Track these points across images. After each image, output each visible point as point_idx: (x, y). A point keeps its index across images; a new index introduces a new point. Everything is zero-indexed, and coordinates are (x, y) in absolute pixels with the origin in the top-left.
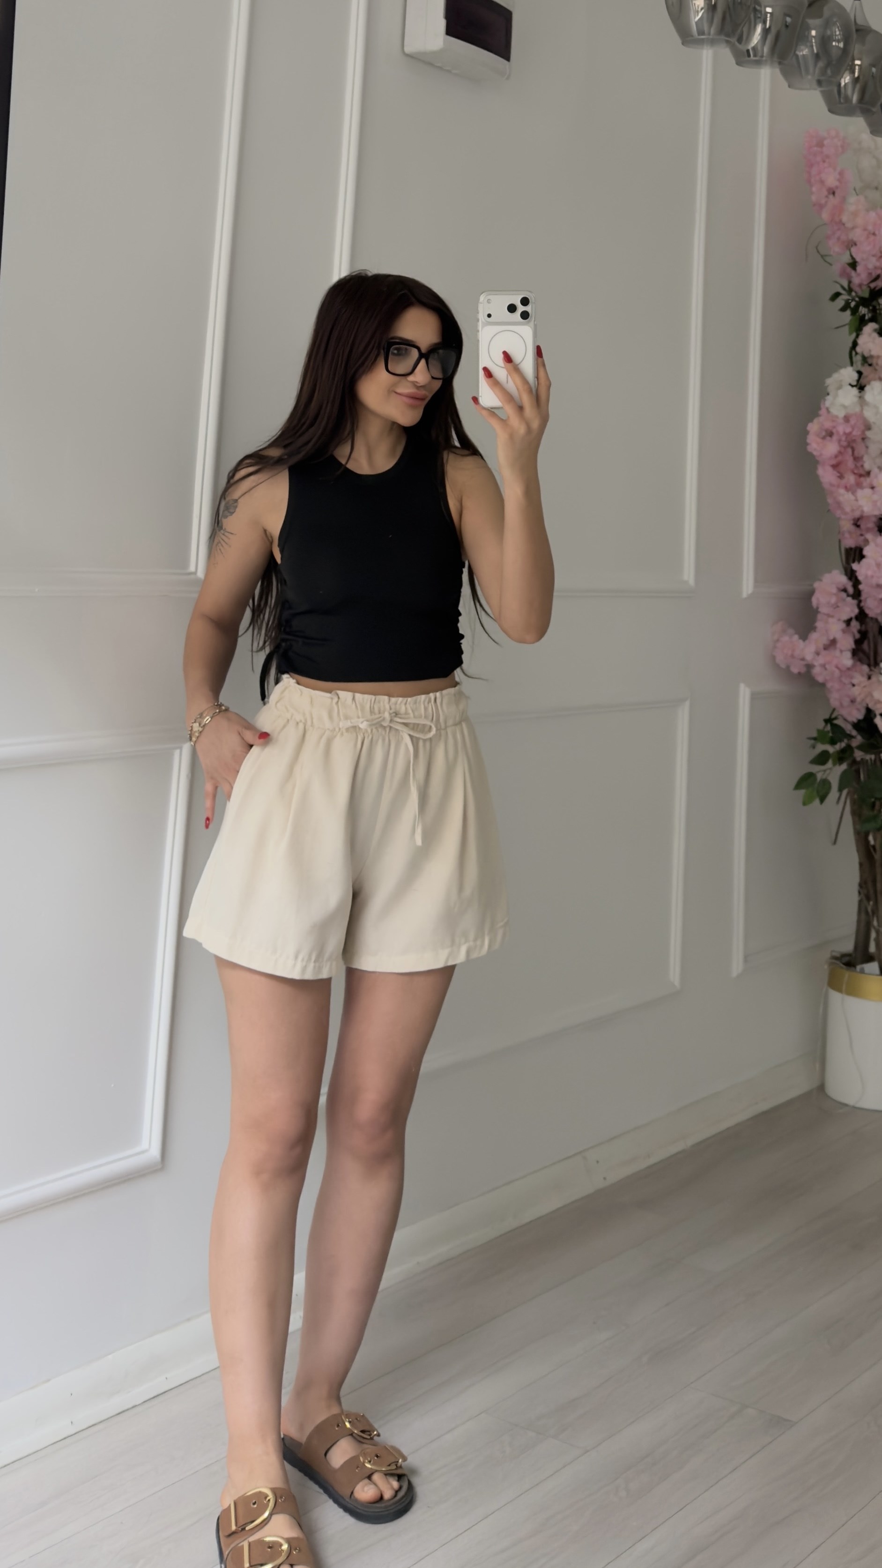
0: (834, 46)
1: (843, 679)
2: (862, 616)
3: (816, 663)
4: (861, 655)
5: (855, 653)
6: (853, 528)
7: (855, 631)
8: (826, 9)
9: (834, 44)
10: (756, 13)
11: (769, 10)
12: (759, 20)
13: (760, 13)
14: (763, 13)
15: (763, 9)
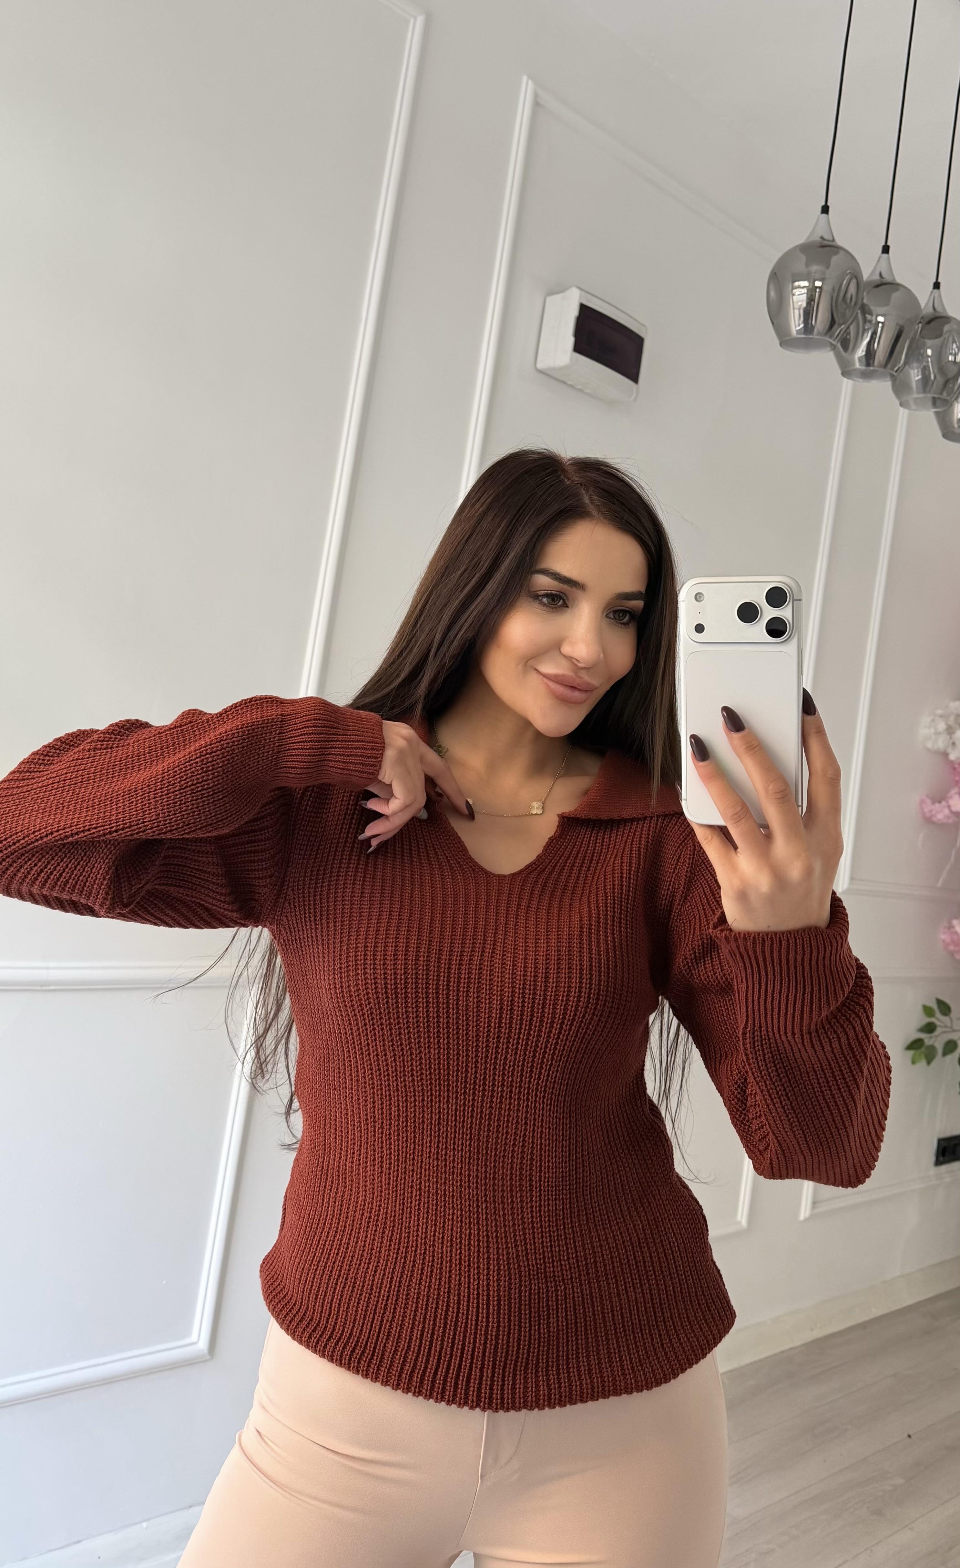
0: (949, 361)
8: (946, 328)
9: (951, 358)
10: (865, 321)
11: (881, 319)
12: (868, 329)
13: (870, 322)
14: (874, 322)
15: (874, 318)
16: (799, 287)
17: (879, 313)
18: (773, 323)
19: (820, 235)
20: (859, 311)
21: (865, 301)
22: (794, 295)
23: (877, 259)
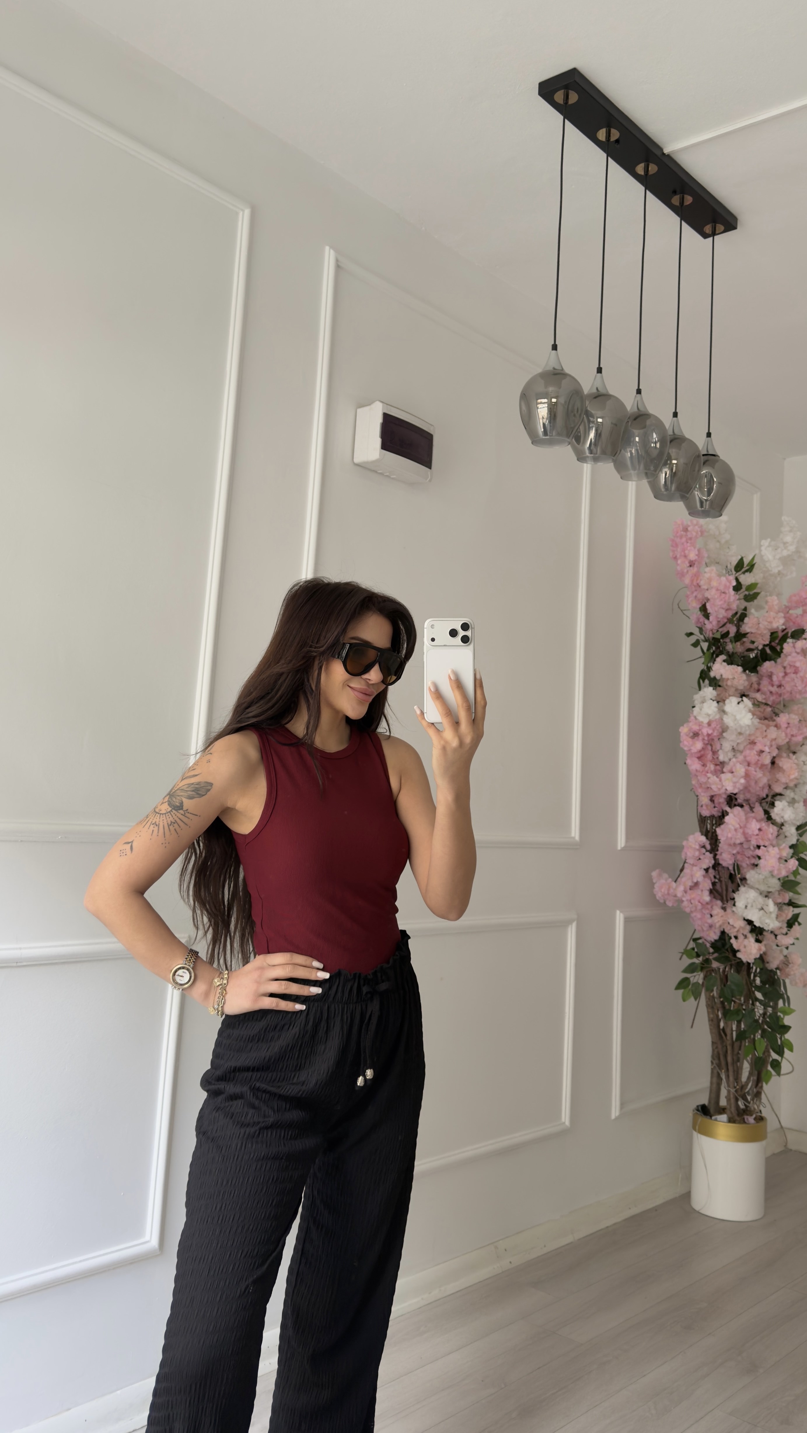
0: (652, 447)
1: (704, 911)
2: (716, 865)
3: (684, 899)
4: (716, 894)
5: (711, 892)
6: (709, 802)
7: (712, 877)
8: (648, 422)
9: (652, 445)
10: (589, 422)
11: (600, 420)
12: (593, 427)
13: (593, 422)
14: (595, 422)
15: (595, 420)
16: (541, 403)
17: (598, 416)
18: (526, 428)
19: (553, 367)
20: (584, 416)
21: (589, 409)
22: (538, 408)
23: (595, 376)
